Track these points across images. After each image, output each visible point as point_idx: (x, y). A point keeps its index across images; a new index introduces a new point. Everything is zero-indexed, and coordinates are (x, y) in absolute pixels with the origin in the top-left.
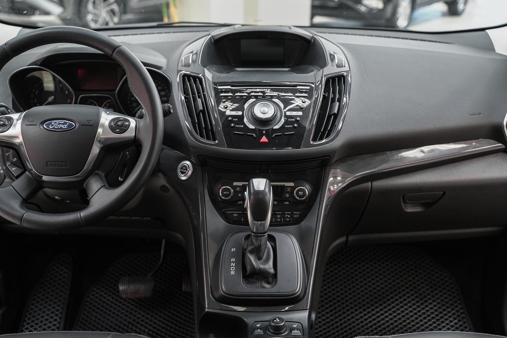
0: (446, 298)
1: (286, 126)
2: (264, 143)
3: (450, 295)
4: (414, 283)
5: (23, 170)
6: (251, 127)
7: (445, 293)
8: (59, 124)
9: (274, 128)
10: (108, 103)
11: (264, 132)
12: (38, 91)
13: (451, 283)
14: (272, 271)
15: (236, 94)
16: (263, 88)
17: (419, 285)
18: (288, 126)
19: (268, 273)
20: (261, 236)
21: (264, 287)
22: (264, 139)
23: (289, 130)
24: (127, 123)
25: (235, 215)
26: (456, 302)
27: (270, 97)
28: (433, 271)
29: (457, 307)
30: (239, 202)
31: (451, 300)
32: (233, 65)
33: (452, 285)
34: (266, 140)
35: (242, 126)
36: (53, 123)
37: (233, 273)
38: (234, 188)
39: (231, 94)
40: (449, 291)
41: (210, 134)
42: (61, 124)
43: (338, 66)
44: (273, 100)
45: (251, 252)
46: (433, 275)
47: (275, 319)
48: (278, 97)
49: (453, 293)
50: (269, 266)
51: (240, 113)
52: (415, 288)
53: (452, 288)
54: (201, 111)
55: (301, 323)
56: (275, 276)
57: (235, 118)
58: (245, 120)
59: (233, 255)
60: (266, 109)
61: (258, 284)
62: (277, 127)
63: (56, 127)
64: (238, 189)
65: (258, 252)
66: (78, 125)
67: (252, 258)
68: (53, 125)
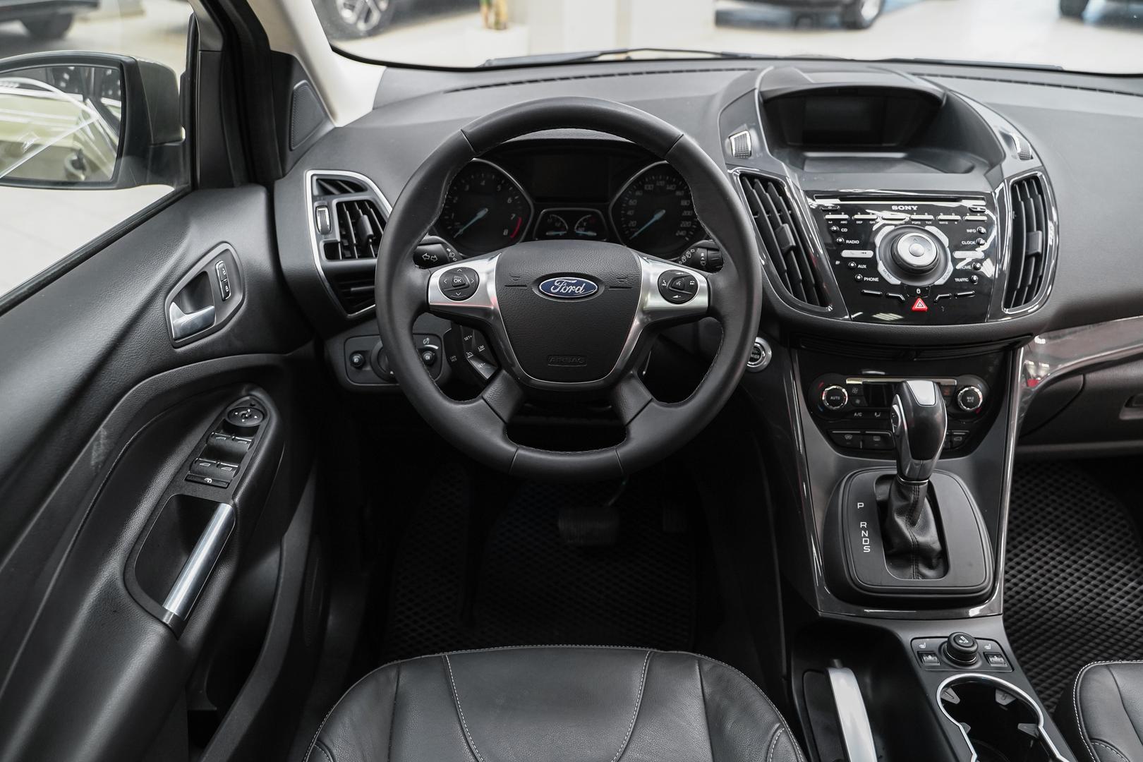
0: (1113, 543)
1: (957, 280)
2: (920, 311)
3: (1120, 539)
4: (1057, 517)
5: (496, 368)
6: (894, 281)
7: (1111, 535)
8: (569, 284)
9: (936, 283)
10: (584, 220)
11: (918, 291)
12: (457, 198)
13: (1121, 518)
14: (937, 546)
15: (856, 217)
16: (904, 205)
17: (1065, 521)
18: (961, 280)
19: (931, 550)
20: (919, 484)
21: (924, 576)
22: (920, 305)
23: (962, 287)
24: (692, 283)
25: (848, 437)
26: (1131, 551)
27: (919, 223)
28: (1087, 496)
29: (1133, 559)
30: (855, 414)
31: (1122, 547)
32: (789, 143)
33: (1123, 522)
34: (925, 307)
35: (877, 279)
36: (556, 284)
37: (867, 549)
38: (849, 387)
39: (846, 217)
40: (1117, 531)
41: (814, 290)
42: (573, 284)
43: (1024, 157)
44: (927, 228)
45: (901, 513)
46: (1089, 504)
47: (958, 637)
48: (935, 223)
49: (1126, 534)
50: (929, 538)
51: (869, 254)
52: (1059, 525)
53: (1124, 526)
54: (792, 248)
55: (996, 641)
56: (944, 553)
57: (862, 264)
58: (881, 268)
59: (862, 515)
60: (918, 247)
61: (911, 570)
62: (941, 281)
63: (562, 290)
64: (855, 391)
65: (911, 513)
66: (602, 290)
67: (901, 522)
68: (556, 287)
